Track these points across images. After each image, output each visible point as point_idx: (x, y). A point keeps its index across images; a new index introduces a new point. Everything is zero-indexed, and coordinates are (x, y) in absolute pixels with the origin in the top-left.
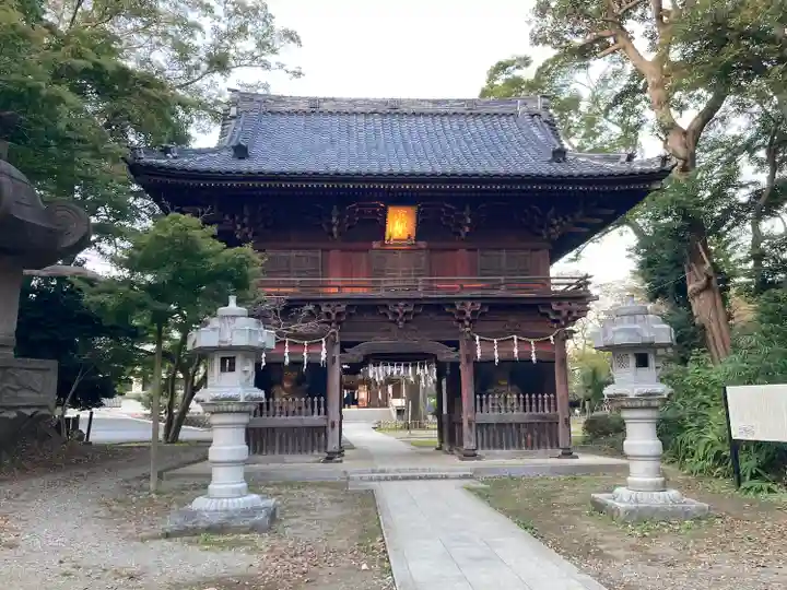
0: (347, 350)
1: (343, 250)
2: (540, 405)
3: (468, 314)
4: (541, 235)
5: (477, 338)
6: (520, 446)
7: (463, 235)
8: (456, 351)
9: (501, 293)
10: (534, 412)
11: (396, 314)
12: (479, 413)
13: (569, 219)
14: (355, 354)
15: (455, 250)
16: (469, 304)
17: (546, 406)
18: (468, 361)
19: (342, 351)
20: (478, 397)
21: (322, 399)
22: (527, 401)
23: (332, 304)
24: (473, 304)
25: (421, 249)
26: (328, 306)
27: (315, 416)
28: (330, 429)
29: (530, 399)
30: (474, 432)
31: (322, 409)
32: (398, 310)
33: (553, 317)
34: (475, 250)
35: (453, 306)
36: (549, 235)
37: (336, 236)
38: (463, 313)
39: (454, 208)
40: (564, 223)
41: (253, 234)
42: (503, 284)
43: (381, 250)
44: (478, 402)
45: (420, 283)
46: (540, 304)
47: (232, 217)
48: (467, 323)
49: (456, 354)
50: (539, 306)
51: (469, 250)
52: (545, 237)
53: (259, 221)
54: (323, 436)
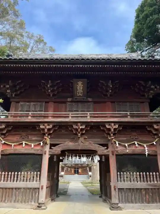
0: (52, 148)
2: (152, 179)
3: (112, 130)
4: (144, 96)
5: (117, 143)
6: (143, 202)
7: (109, 96)
8: (107, 149)
9: (129, 119)
10: (149, 183)
11: (77, 130)
12: (119, 182)
13: (158, 87)
14: (57, 150)
15: (105, 102)
17: (155, 179)
18: (113, 154)
19: (50, 148)
20: (119, 173)
21: (39, 173)
22: (145, 176)
23: (46, 124)
24: (114, 125)
25: (89, 102)
26: (44, 125)
27: (35, 182)
28: (40, 189)
29: (146, 175)
30: (117, 193)
31: (38, 178)
32: (77, 128)
33: (154, 132)
34: (114, 102)
35: (105, 126)
36: (148, 96)
37: (51, 96)
38: (109, 130)
39: (104, 82)
40: (155, 89)
41: (15, 95)
42: (129, 116)
43: (71, 102)
44: (119, 176)
45: (89, 115)
46: (148, 126)
47: (5, 86)
48: (112, 135)
49: (107, 150)
50: (147, 127)
51: (112, 102)
52: (146, 96)
53: (17, 89)
54: (37, 194)
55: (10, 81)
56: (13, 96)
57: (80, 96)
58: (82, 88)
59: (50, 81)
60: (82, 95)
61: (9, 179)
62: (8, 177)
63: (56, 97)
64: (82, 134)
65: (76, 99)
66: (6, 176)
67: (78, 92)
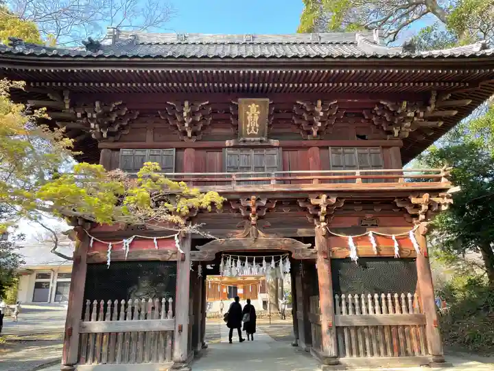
0: (197, 247)
1: (196, 149)
2: (404, 306)
3: (324, 209)
4: (391, 133)
6: (386, 353)
7: (315, 134)
8: (312, 247)
9: (358, 185)
10: (398, 314)
11: (249, 209)
12: (338, 315)
13: (422, 114)
14: (205, 253)
15: (307, 148)
16: (324, 196)
18: (324, 258)
19: (193, 248)
20: (337, 297)
21: (170, 300)
22: (390, 301)
24: (328, 198)
25: (272, 147)
27: (162, 318)
28: (177, 333)
29: (393, 299)
31: (170, 311)
32: (250, 205)
33: (411, 212)
34: (327, 147)
35: (307, 200)
36: (399, 132)
37: (189, 134)
38: (318, 207)
39: (305, 105)
40: (415, 119)
41: (109, 134)
42: (359, 177)
43: (234, 147)
44: (337, 302)
45: (273, 177)
46: (398, 198)
47: (85, 115)
48: (322, 218)
49: (312, 250)
50: (396, 200)
51: (321, 148)
52: (396, 134)
53: (114, 119)
54: (170, 342)
55: (97, 104)
56: (105, 135)
57: (252, 135)
58: (257, 118)
59: (186, 104)
60: (257, 133)
61: (108, 313)
62: (105, 311)
63: (200, 137)
64: (260, 218)
65: (244, 141)
66: (102, 308)
67: (248, 126)
